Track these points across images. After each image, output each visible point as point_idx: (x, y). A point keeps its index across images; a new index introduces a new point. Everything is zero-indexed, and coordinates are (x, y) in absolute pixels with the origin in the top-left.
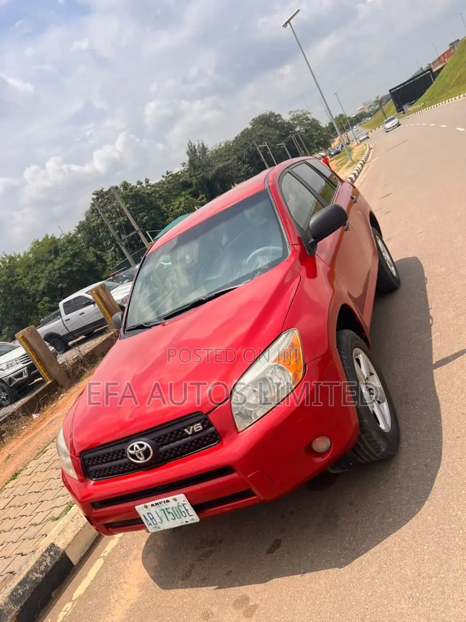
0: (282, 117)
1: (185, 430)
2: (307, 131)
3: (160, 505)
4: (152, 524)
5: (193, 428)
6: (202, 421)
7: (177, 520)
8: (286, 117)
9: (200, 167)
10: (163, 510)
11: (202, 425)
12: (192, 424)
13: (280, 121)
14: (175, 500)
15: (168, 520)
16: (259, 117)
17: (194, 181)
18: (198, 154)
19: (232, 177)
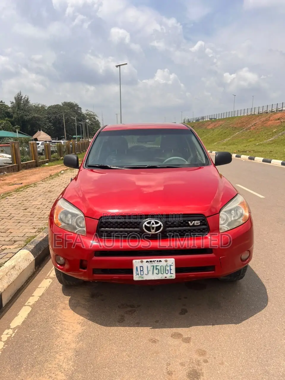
0: (82, 110)
1: (189, 222)
2: (92, 124)
3: (153, 262)
4: (140, 274)
5: (194, 223)
6: (201, 220)
7: (160, 274)
8: (84, 111)
9: (22, 110)
10: (154, 266)
11: (201, 222)
12: (195, 220)
13: (80, 111)
14: (166, 261)
15: (153, 274)
16: (69, 103)
17: (15, 116)
18: (22, 102)
19: (40, 126)
